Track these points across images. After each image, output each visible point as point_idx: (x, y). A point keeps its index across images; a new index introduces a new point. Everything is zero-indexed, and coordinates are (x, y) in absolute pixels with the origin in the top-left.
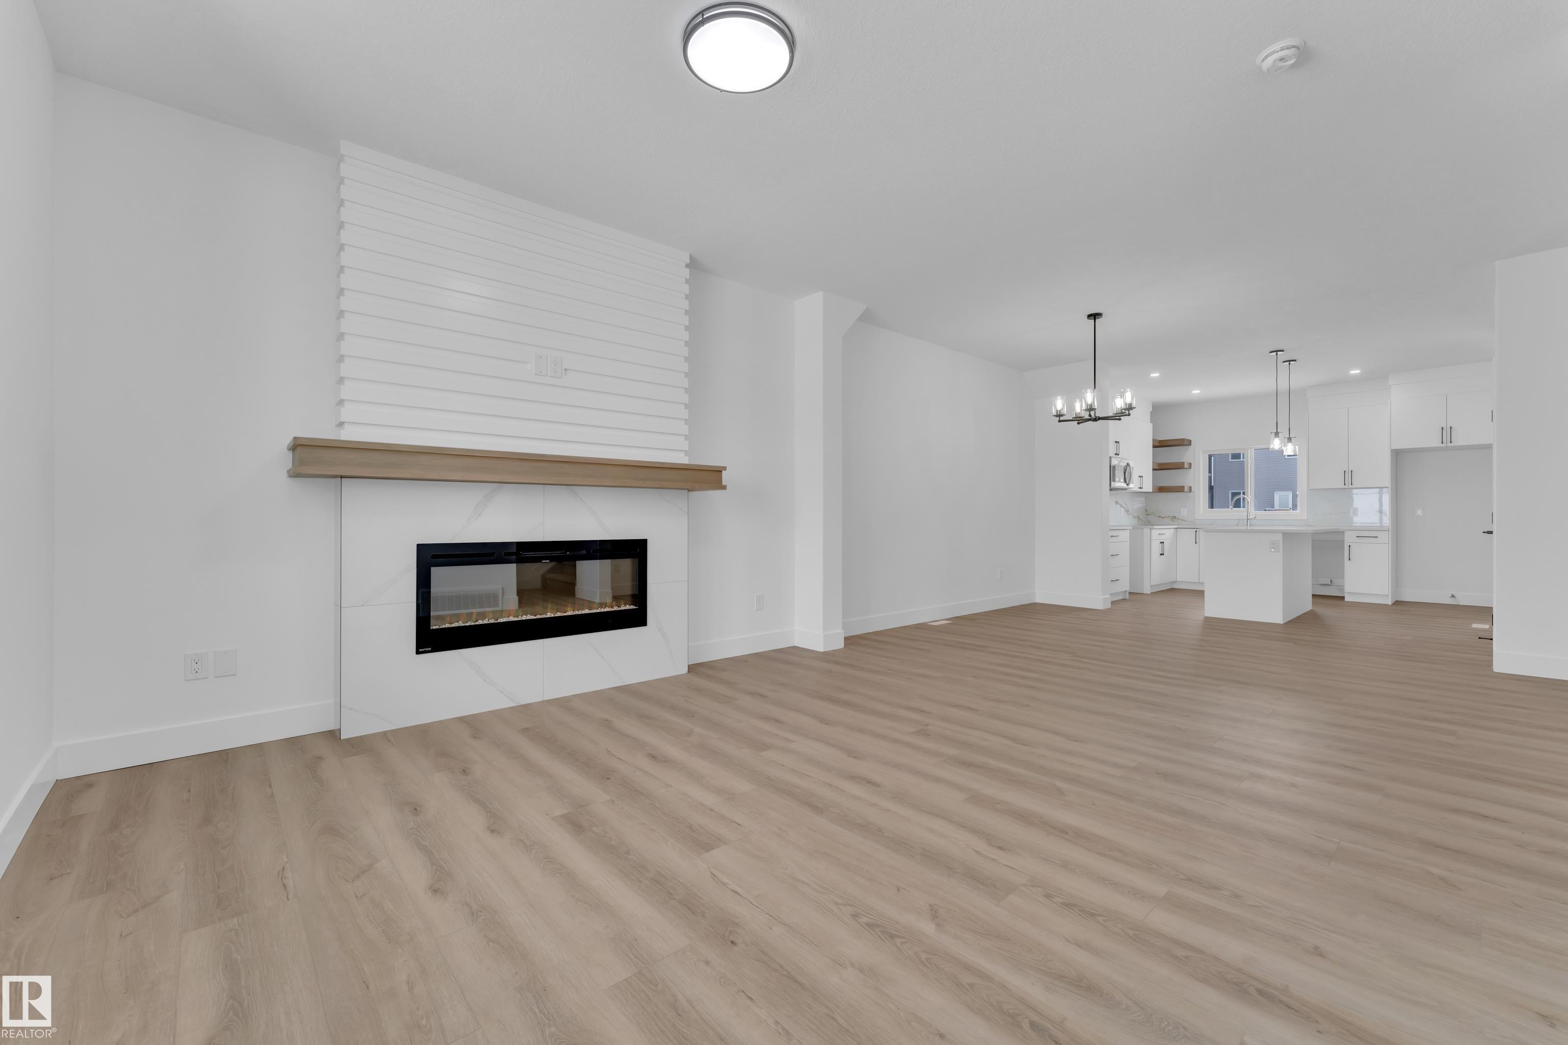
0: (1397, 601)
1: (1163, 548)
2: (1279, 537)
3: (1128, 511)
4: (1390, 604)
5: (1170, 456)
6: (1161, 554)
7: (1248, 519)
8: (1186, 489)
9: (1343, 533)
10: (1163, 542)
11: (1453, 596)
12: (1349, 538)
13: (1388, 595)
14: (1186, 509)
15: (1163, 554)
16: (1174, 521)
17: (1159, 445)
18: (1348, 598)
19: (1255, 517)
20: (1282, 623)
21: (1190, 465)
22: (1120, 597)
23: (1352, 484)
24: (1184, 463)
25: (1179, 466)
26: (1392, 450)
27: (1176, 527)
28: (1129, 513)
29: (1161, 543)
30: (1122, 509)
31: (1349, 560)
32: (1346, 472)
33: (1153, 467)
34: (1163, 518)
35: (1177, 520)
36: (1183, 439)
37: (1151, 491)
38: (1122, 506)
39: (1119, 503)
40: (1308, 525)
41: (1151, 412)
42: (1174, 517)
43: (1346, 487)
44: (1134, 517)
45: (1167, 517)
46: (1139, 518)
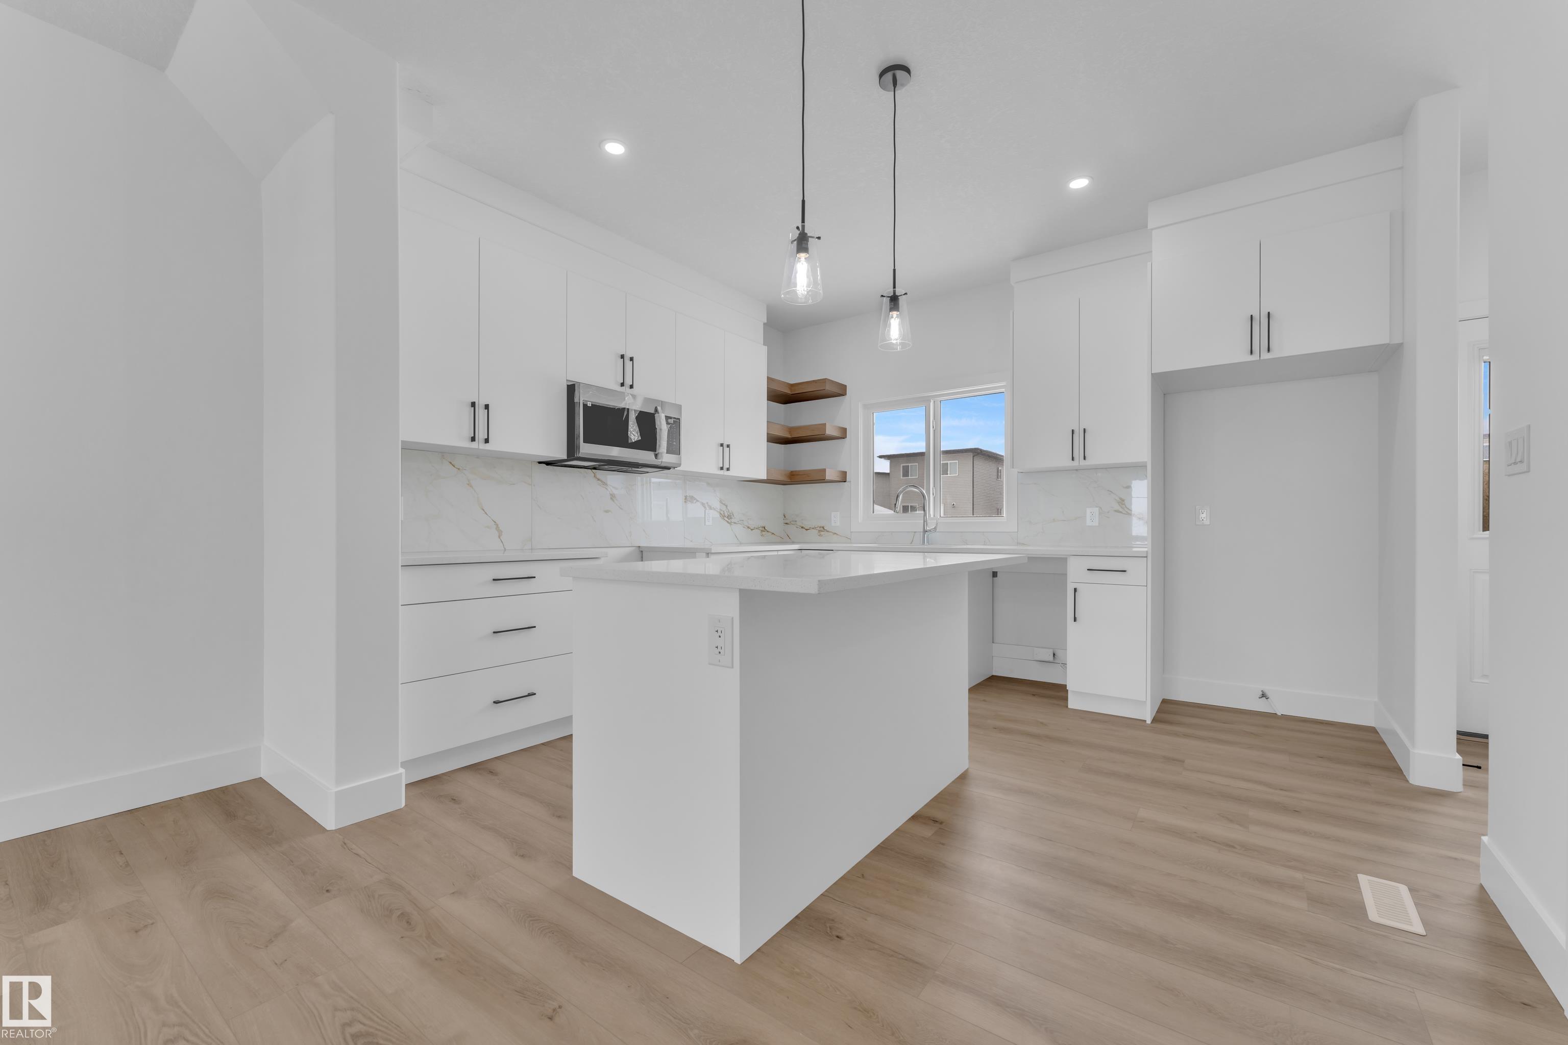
0: (1164, 702)
3: (729, 517)
4: (1150, 718)
5: (804, 414)
7: (925, 531)
8: (832, 475)
9: (1062, 561)
11: (1264, 695)
12: (1076, 572)
13: (1145, 702)
14: (836, 515)
16: (822, 535)
18: (1071, 699)
19: (935, 528)
21: (844, 431)
23: (1085, 458)
24: (829, 426)
25: (818, 434)
26: (1154, 377)
28: (733, 520)
31: (1077, 618)
32: (1075, 432)
33: (768, 434)
34: (807, 530)
35: (826, 533)
36: (824, 381)
37: (764, 476)
38: (708, 506)
39: (698, 500)
40: (1018, 544)
41: (764, 324)
42: (822, 529)
43: (1075, 463)
44: (749, 528)
45: (813, 529)
46: (763, 529)
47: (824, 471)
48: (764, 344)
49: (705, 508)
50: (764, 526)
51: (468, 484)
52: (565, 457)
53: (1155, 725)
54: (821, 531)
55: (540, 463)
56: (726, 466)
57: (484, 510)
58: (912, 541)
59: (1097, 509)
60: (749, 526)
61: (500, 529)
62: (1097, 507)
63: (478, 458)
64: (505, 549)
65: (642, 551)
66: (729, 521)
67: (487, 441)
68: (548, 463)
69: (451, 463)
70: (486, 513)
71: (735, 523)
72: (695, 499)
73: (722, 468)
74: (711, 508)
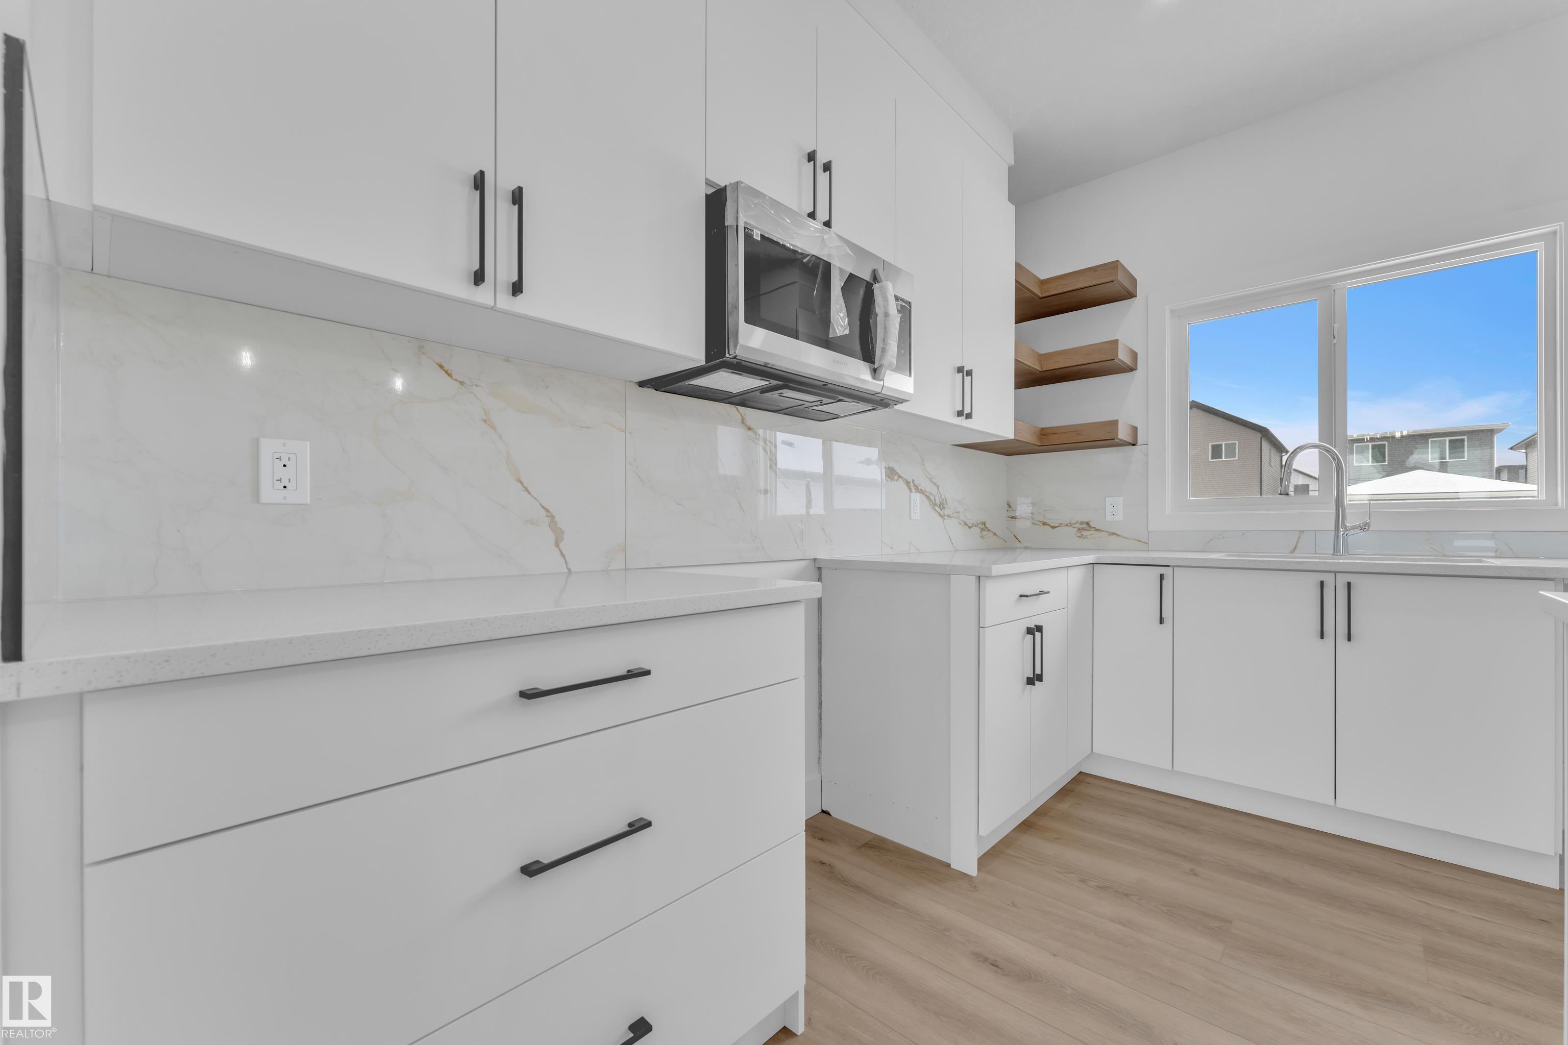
1: (1037, 655)
3: (942, 506)
6: (1030, 682)
7: (1341, 529)
8: (1120, 436)
10: (1039, 629)
14: (1121, 498)
15: (1040, 678)
27: (1090, 558)
28: (947, 512)
29: (1030, 631)
30: (917, 496)
34: (1053, 527)
35: (1096, 532)
37: (1009, 440)
38: (915, 486)
39: (901, 475)
42: (1085, 526)
44: (966, 524)
45: (1067, 525)
46: (984, 527)
49: (910, 489)
50: (984, 521)
51: (485, 421)
52: (698, 357)
54: (1084, 529)
56: (967, 410)
57: (521, 482)
58: (1295, 548)
60: (967, 521)
61: (559, 525)
63: (508, 361)
64: (569, 570)
65: (819, 568)
66: (942, 513)
67: (517, 288)
69: (441, 367)
70: (527, 490)
71: (949, 516)
72: (897, 473)
73: (960, 414)
74: (918, 490)
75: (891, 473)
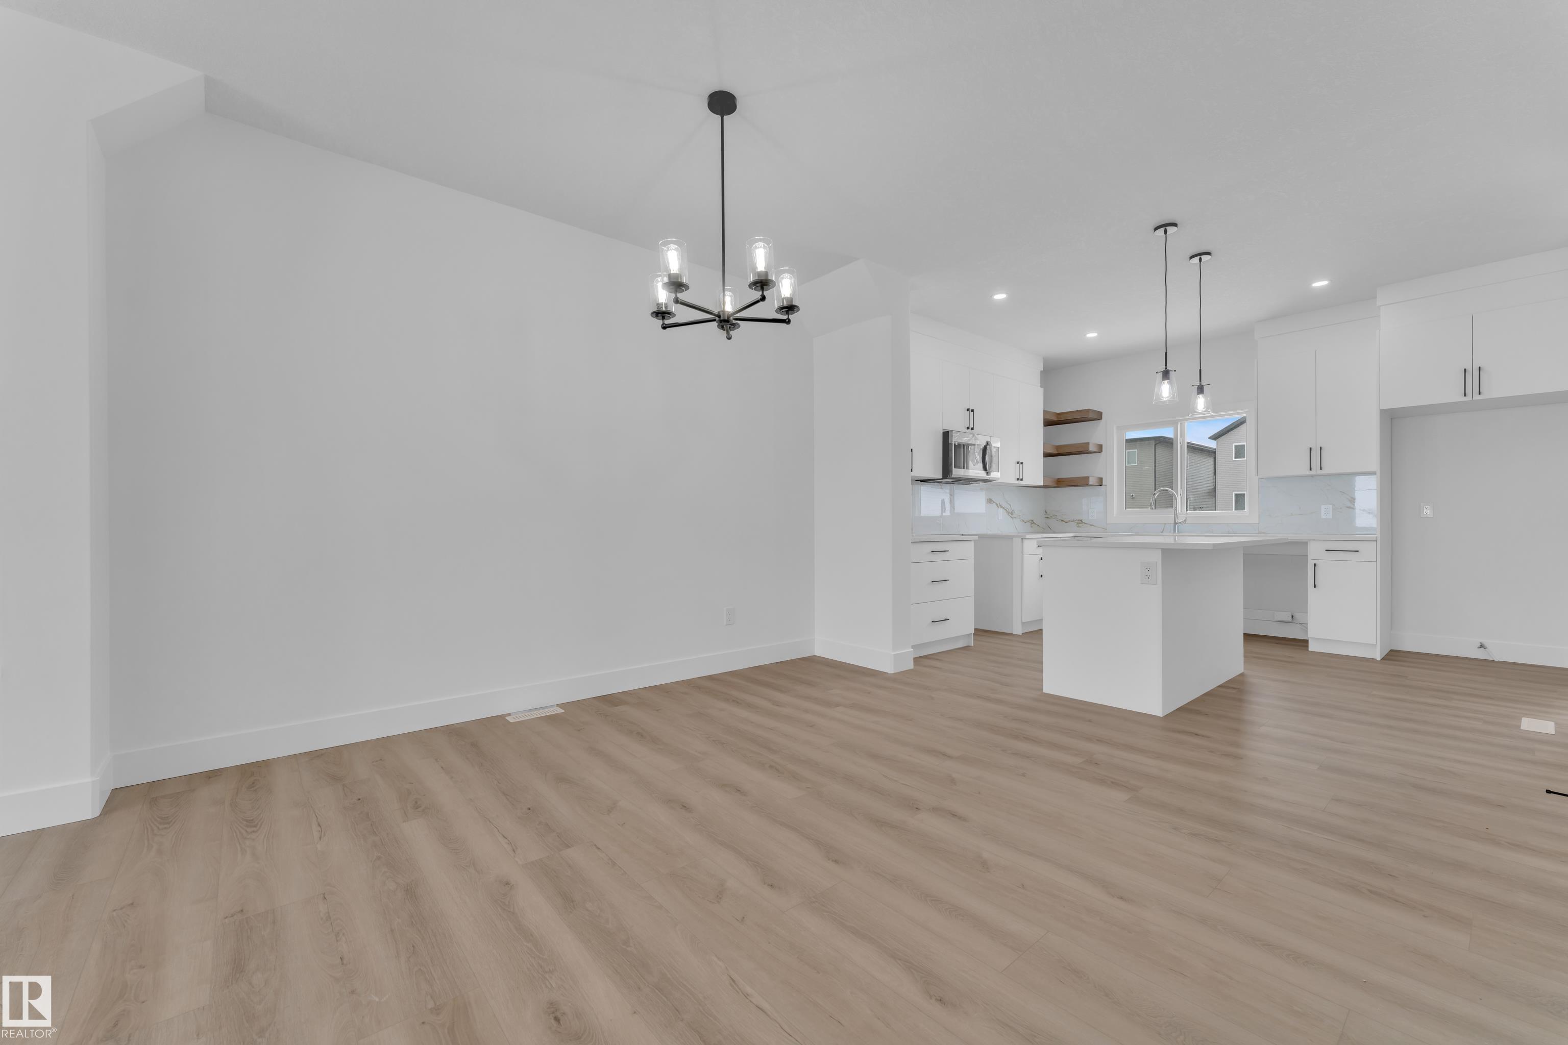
0: (1391, 651)
2: (1156, 557)
3: (1012, 513)
4: (1379, 659)
5: (1069, 435)
6: (1040, 577)
7: (1175, 523)
8: (1092, 481)
9: (1305, 544)
11: (1482, 646)
12: (1315, 552)
13: (1375, 646)
14: (1095, 510)
16: (1080, 527)
17: (1052, 421)
18: (1312, 647)
19: (1185, 521)
20: (1162, 716)
21: (1100, 447)
22: (960, 644)
23: (1321, 469)
24: (1088, 443)
25: (1082, 450)
26: (1383, 412)
27: (1072, 535)
28: (1014, 516)
30: (1001, 510)
31: (1315, 586)
32: (1312, 449)
33: (1044, 452)
34: (1066, 522)
35: (1085, 524)
36: (1088, 411)
37: (1041, 484)
38: (1001, 506)
39: (994, 501)
40: (1260, 532)
41: (1041, 371)
42: (1080, 522)
43: (1313, 472)
44: (1023, 521)
45: (1072, 521)
46: (1032, 522)
47: (1088, 478)
48: (1041, 387)
49: (998, 507)
50: (1033, 519)
52: (941, 477)
53: (1383, 661)
54: (1080, 523)
55: (916, 481)
56: (1021, 477)
59: (1331, 506)
60: (1023, 519)
62: (1331, 504)
66: (1012, 516)
68: (922, 481)
71: (1015, 518)
72: (992, 501)
73: (1018, 479)
74: (1001, 507)
75: (990, 501)
